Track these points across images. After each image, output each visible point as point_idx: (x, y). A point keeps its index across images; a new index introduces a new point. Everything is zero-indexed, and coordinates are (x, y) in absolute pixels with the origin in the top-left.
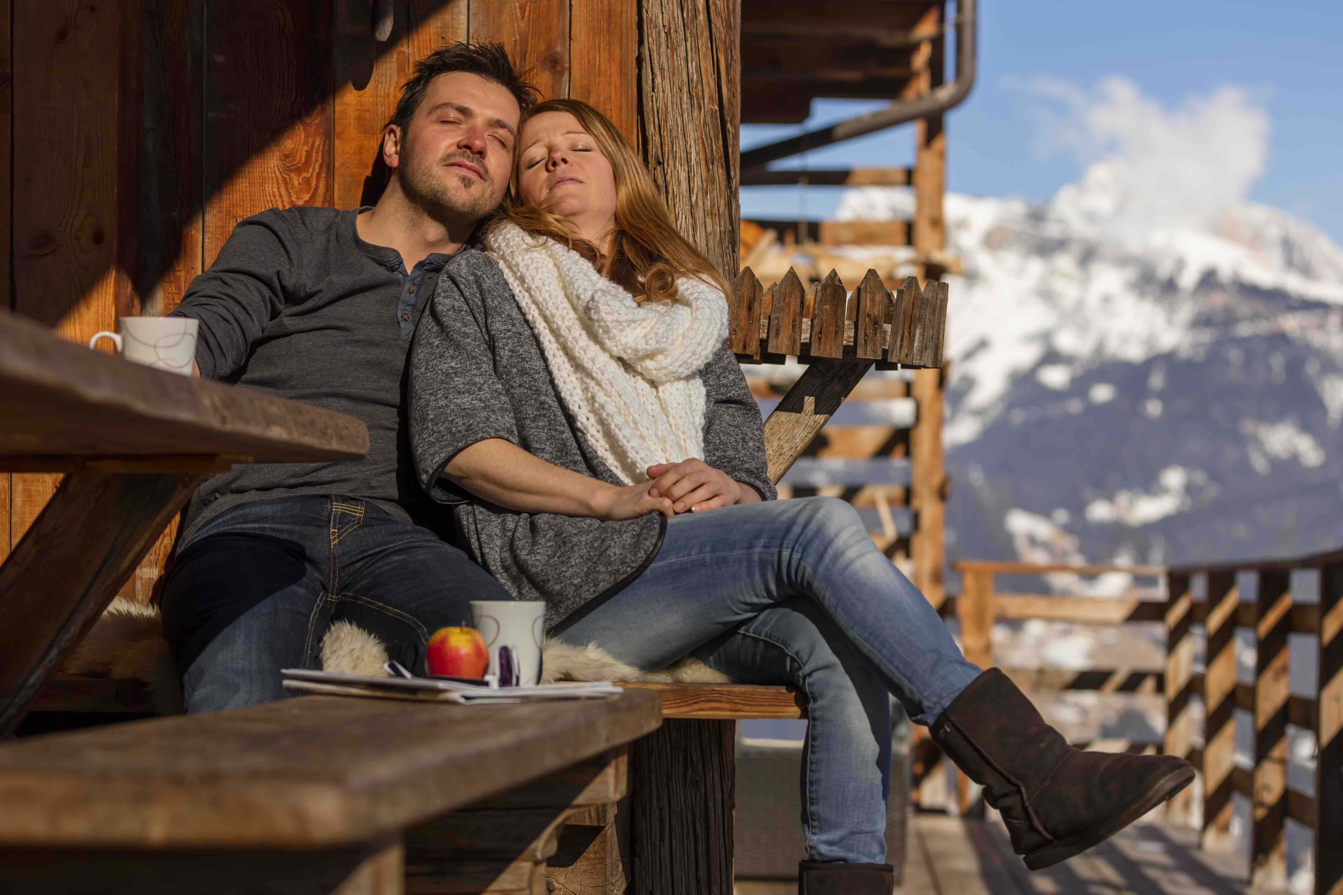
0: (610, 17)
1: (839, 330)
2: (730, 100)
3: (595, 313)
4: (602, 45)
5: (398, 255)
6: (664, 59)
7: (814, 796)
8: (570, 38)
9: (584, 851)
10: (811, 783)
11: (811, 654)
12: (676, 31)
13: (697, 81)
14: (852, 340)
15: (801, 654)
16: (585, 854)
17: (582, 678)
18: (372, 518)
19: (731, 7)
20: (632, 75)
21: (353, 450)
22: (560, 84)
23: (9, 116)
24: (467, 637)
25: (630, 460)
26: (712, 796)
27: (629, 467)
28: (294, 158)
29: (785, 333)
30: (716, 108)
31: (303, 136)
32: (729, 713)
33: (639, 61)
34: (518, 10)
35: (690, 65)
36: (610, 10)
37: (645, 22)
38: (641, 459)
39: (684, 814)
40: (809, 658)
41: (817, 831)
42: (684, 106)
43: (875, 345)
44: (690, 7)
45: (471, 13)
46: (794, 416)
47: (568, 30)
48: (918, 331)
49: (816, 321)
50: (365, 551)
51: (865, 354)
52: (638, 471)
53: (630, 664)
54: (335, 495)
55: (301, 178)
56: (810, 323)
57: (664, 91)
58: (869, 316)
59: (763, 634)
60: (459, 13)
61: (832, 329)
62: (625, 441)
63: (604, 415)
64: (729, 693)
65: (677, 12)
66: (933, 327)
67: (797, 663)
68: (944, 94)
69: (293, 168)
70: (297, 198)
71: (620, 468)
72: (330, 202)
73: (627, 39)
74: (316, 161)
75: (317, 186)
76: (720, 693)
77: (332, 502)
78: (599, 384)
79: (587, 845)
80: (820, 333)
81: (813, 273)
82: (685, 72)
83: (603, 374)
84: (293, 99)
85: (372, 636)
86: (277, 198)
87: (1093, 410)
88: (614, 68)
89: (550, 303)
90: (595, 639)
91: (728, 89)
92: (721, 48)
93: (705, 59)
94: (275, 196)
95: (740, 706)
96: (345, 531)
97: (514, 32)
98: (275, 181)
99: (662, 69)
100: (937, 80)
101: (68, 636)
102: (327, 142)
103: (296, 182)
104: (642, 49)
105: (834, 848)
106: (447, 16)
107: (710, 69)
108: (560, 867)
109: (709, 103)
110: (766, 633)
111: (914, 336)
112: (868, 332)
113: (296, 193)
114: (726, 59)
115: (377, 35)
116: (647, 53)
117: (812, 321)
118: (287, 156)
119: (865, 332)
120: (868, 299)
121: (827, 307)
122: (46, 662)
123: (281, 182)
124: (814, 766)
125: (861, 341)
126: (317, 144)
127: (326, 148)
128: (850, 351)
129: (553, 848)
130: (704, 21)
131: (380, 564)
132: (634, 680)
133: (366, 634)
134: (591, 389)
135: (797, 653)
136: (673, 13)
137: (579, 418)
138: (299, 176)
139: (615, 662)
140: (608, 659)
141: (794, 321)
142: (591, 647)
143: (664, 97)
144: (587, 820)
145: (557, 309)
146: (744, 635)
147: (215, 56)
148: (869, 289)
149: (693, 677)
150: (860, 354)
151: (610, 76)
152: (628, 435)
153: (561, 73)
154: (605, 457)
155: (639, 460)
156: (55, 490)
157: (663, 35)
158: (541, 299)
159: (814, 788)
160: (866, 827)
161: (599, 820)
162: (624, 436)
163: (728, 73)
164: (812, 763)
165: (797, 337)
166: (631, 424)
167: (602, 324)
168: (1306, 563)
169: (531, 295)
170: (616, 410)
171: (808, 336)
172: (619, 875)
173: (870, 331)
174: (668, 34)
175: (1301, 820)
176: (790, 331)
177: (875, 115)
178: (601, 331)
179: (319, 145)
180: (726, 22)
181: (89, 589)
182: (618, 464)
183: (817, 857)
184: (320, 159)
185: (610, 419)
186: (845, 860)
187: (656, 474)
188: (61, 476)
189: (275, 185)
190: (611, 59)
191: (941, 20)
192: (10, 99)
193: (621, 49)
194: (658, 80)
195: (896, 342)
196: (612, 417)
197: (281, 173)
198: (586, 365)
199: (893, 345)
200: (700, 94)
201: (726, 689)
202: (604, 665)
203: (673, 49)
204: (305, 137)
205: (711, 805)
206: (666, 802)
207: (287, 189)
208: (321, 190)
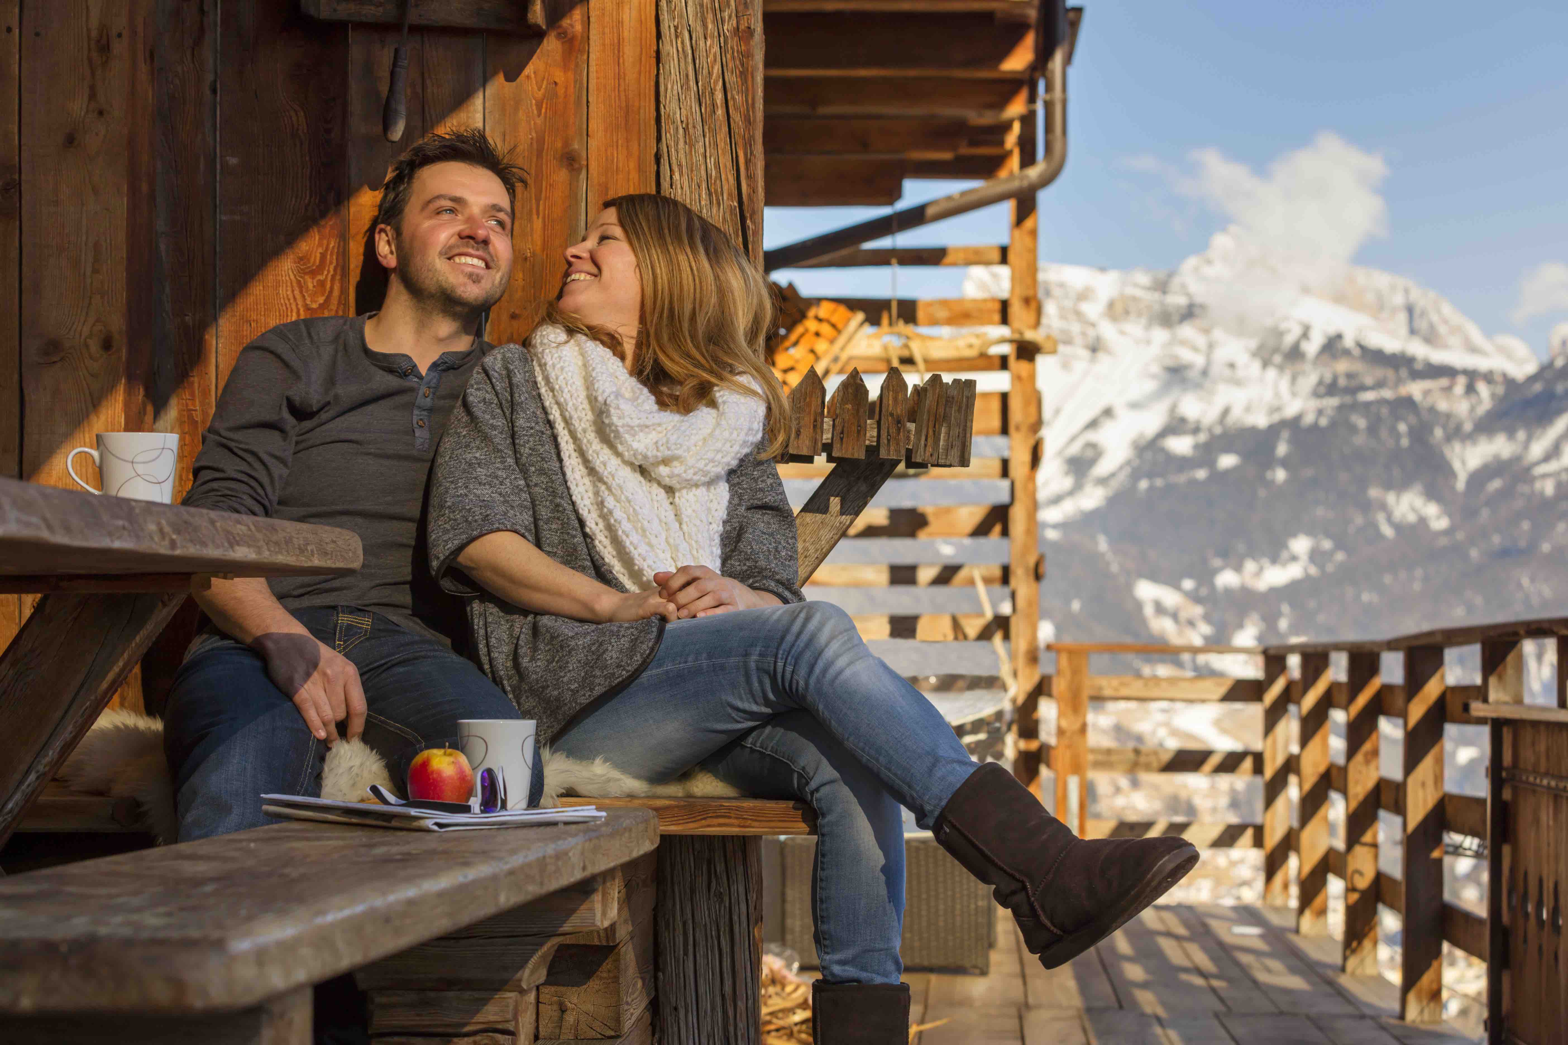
0: (627, 113)
1: (861, 430)
2: (749, 195)
3: (607, 417)
4: (620, 142)
5: (408, 358)
6: (682, 155)
7: (825, 914)
8: (587, 135)
9: (597, 970)
10: (822, 901)
11: (817, 769)
12: (694, 127)
13: (716, 177)
14: (875, 439)
15: (807, 769)
16: (598, 973)
17: (587, 794)
18: (379, 630)
19: (750, 102)
20: (650, 172)
21: (340, 565)
22: (578, 181)
23: (18, 223)
24: (450, 759)
25: (636, 568)
26: (737, 908)
27: (636, 574)
28: (309, 260)
29: (807, 433)
30: (736, 204)
31: (317, 238)
32: (737, 829)
33: (658, 158)
34: (534, 107)
35: (708, 160)
36: (627, 106)
37: (663, 118)
38: (648, 566)
39: (708, 927)
40: (815, 774)
41: (829, 950)
42: (703, 203)
43: (898, 444)
44: (708, 102)
45: (487, 111)
46: (819, 517)
47: (585, 126)
48: (943, 430)
49: (837, 422)
50: (371, 663)
51: (889, 454)
52: (645, 579)
53: (638, 777)
54: (342, 606)
55: (315, 281)
56: (831, 423)
57: (682, 188)
58: (892, 415)
59: (769, 749)
60: (475, 111)
61: (854, 428)
62: (632, 548)
63: (612, 521)
64: (738, 809)
65: (695, 107)
66: (959, 425)
67: (805, 779)
68: (1034, 173)
69: (307, 270)
70: (311, 301)
71: (627, 575)
72: (344, 305)
73: (646, 136)
74: (331, 263)
75: (332, 288)
76: (729, 808)
77: (338, 614)
78: (609, 488)
79: (600, 965)
80: (842, 433)
81: (905, 353)
82: (703, 168)
83: (614, 479)
84: (306, 201)
85: (374, 751)
86: (292, 301)
87: (1219, 477)
88: (632, 165)
89: (570, 404)
90: (601, 753)
91: (748, 185)
92: (740, 142)
93: (724, 154)
94: (289, 300)
95: (749, 822)
96: (352, 643)
97: (530, 129)
98: (289, 284)
99: (680, 166)
100: (1028, 159)
101: (47, 759)
102: (342, 243)
103: (310, 286)
104: (660, 146)
105: (847, 968)
106: (462, 115)
107: (729, 164)
108: (573, 986)
109: (728, 199)
110: (772, 747)
111: (940, 435)
112: (891, 431)
113: (310, 296)
114: (746, 155)
115: (389, 135)
116: (665, 150)
117: (834, 421)
118: (301, 259)
119: (888, 432)
120: (891, 398)
121: (849, 406)
122: (24, 787)
123: (295, 284)
124: (824, 883)
125: (884, 441)
126: (331, 246)
127: (341, 250)
128: (872, 451)
129: (542, 975)
130: (723, 117)
131: (384, 675)
132: (643, 795)
133: (368, 750)
134: (601, 493)
135: (803, 769)
136: (691, 108)
137: (588, 523)
138: (313, 279)
139: (622, 777)
140: (616, 774)
141: (815, 421)
142: (598, 761)
143: (682, 194)
144: (596, 940)
145: (576, 409)
146: (751, 748)
147: (228, 158)
148: (891, 388)
149: (705, 791)
150: (883, 454)
151: (629, 173)
152: (635, 542)
153: (579, 170)
154: (612, 563)
155: (645, 567)
156: (32, 610)
157: (681, 131)
158: (562, 400)
159: (824, 906)
160: (879, 945)
161: (607, 941)
162: (631, 543)
163: (747, 169)
164: (821, 880)
165: (818, 437)
166: (640, 531)
167: (613, 428)
168: (1392, 645)
169: (554, 396)
170: (625, 516)
171: (830, 436)
172: (637, 993)
173: (893, 431)
174: (685, 130)
175: (1392, 906)
176: (811, 431)
177: (963, 194)
178: (612, 435)
179: (333, 247)
180: (745, 116)
181: (66, 712)
182: (625, 572)
183: (829, 978)
184: (335, 261)
185: (617, 525)
186: (858, 981)
187: (663, 583)
188: (39, 596)
189: (289, 288)
190: (629, 155)
191: (1032, 99)
192: (18, 205)
193: (639, 145)
194: (677, 176)
195: (920, 440)
196: (620, 523)
197: (295, 276)
198: (597, 468)
199: (917, 445)
200: (719, 190)
201: (735, 803)
202: (609, 780)
203: (690, 143)
204: (320, 239)
205: (735, 918)
206: (690, 916)
207: (301, 292)
208: (336, 293)
